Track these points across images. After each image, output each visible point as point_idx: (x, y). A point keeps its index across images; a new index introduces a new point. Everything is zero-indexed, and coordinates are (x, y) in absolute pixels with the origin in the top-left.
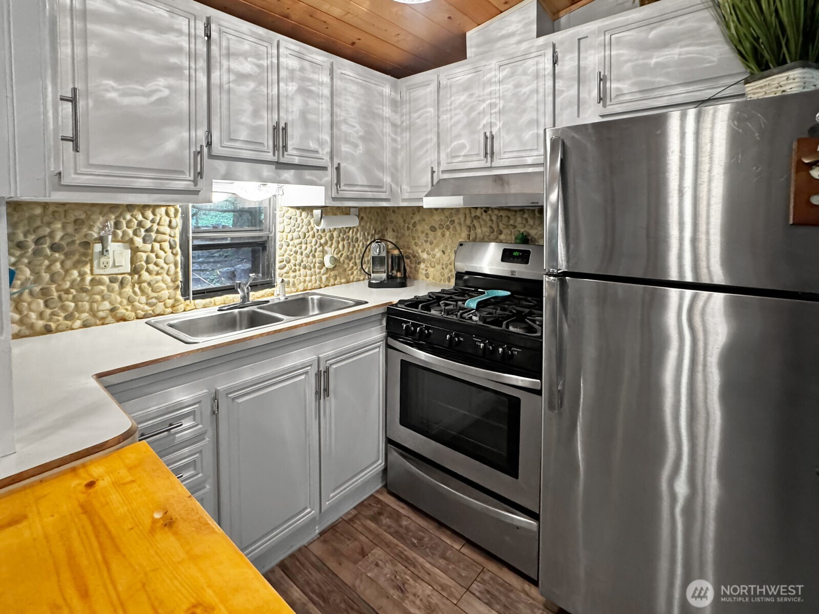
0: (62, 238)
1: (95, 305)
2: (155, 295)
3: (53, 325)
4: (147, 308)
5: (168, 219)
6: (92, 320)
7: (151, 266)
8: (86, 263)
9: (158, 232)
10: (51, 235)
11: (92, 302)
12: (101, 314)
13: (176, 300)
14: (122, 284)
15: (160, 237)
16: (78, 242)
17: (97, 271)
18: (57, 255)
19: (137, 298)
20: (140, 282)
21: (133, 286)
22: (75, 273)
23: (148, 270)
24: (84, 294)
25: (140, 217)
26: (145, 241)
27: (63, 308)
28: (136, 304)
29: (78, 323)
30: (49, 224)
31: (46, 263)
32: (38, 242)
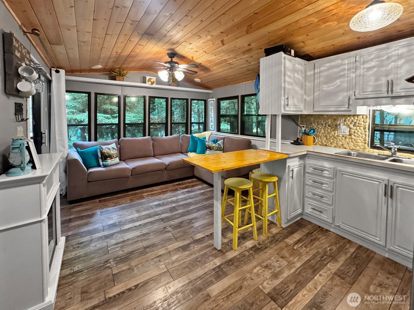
0: (330, 123)
1: (338, 142)
2: (357, 144)
3: (327, 145)
4: (353, 147)
5: (363, 119)
6: (337, 146)
7: (356, 134)
8: (336, 130)
9: (359, 123)
10: (328, 123)
11: (337, 141)
12: (339, 145)
13: (365, 147)
14: (346, 138)
15: (359, 125)
16: (334, 125)
17: (339, 133)
18: (329, 127)
19: (350, 143)
20: (351, 138)
21: (349, 140)
22: (333, 133)
23: (354, 135)
24: (335, 139)
25: (353, 119)
26: (354, 126)
27: (330, 141)
28: (350, 145)
29: (333, 146)
30: (328, 120)
31: (327, 129)
32: (325, 124)
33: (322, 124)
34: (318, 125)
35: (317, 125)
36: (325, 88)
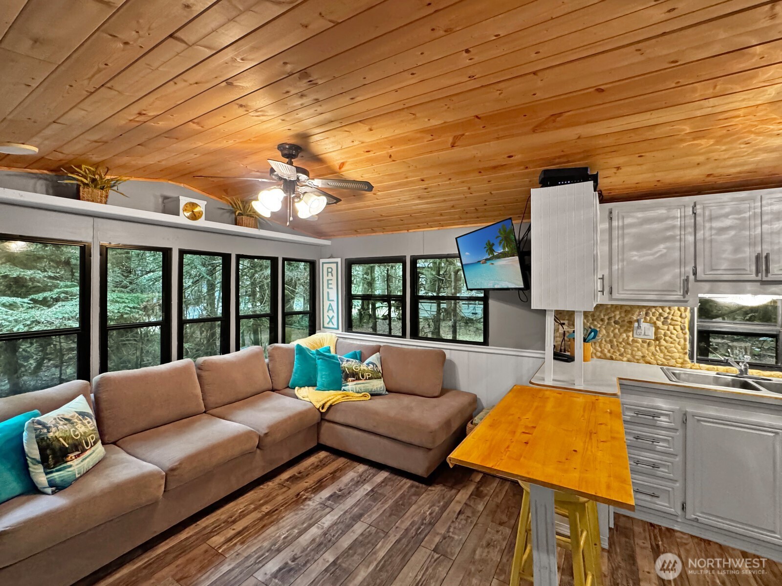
0: (619, 319)
1: (634, 352)
2: (670, 354)
3: (614, 357)
4: (664, 360)
5: (679, 313)
6: (632, 359)
7: (667, 338)
8: (630, 331)
9: (672, 319)
10: (615, 317)
11: (633, 350)
12: (637, 357)
13: (685, 361)
14: (649, 344)
15: (674, 322)
16: (626, 321)
17: (635, 336)
18: (617, 326)
19: (658, 354)
20: (660, 346)
21: (656, 347)
22: (624, 335)
23: (665, 340)
24: (628, 346)
25: (661, 311)
26: (663, 323)
27: (619, 350)
28: (657, 356)
29: (625, 359)
30: (614, 312)
31: (612, 329)
32: (609, 319)
33: (602, 320)
34: (593, 320)
35: (591, 321)
36: (636, 258)
